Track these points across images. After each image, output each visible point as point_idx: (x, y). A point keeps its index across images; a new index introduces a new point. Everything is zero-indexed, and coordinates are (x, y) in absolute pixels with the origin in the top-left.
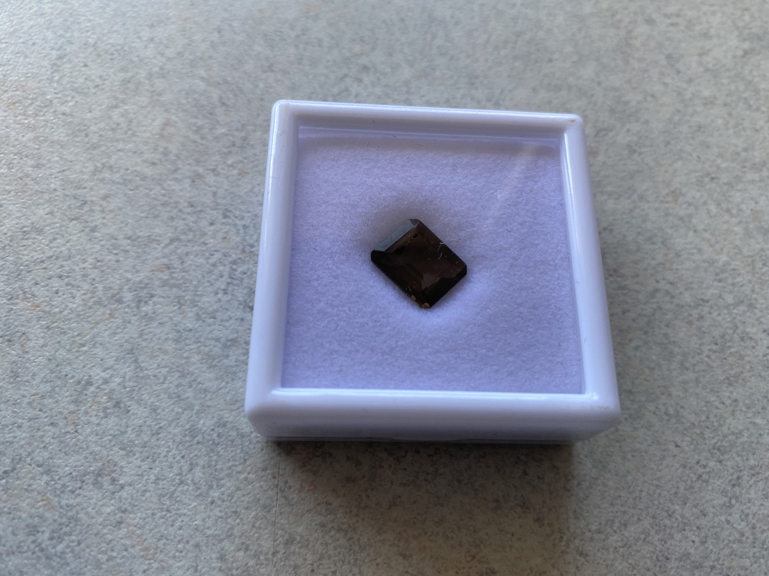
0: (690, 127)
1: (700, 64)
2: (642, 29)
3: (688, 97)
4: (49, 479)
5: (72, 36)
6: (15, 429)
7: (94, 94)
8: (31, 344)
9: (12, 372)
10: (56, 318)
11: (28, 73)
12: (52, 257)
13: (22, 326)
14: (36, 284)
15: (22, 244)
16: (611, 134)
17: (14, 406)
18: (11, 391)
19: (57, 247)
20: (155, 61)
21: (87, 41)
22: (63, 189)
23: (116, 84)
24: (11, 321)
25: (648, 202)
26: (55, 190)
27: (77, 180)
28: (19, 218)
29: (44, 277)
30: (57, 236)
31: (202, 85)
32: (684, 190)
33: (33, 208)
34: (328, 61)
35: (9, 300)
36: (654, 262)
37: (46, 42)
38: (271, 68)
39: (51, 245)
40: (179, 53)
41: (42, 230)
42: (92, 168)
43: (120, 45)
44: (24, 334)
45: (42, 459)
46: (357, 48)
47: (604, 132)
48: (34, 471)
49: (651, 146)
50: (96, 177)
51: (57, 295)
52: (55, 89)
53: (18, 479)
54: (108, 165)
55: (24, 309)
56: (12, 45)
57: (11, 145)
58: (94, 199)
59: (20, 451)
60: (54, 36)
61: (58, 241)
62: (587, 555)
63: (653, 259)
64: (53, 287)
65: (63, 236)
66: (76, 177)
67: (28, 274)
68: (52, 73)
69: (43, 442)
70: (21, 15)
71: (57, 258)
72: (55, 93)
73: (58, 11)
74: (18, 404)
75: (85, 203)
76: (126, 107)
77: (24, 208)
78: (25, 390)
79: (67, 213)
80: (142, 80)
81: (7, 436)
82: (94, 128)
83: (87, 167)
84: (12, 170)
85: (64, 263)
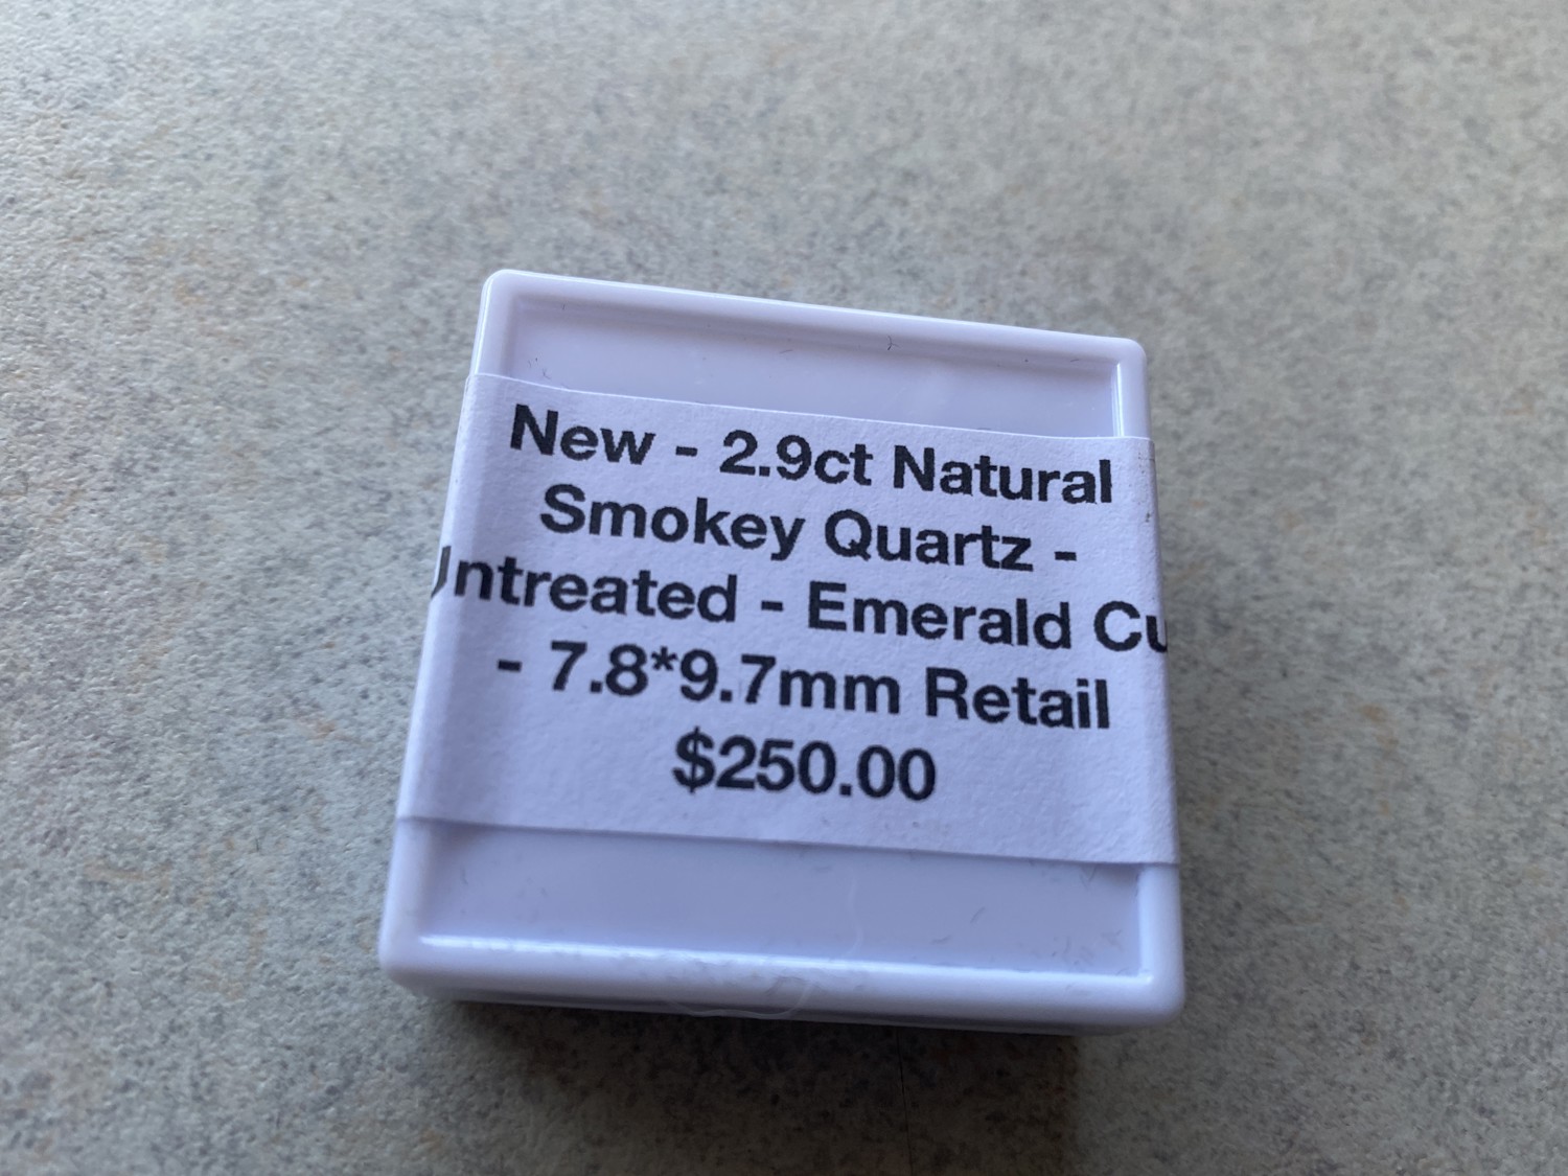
0: (1531, 260)
1: (1528, 134)
2: (1411, 72)
3: (1517, 200)
4: (429, 1094)
5: (289, 137)
6: (334, 996)
7: (361, 258)
8: (330, 812)
9: (304, 875)
10: (375, 750)
11: (209, 223)
12: (339, 619)
13: (305, 774)
14: (317, 681)
15: (268, 597)
16: (1393, 284)
17: (322, 949)
18: (309, 917)
19: (346, 597)
20: (476, 181)
21: (324, 146)
22: (335, 471)
23: (403, 234)
24: (280, 765)
25: (1481, 414)
26: (317, 473)
27: (360, 449)
28: (249, 540)
29: (330, 664)
30: (341, 574)
31: (586, 229)
32: (1542, 386)
33: (278, 515)
34: (832, 165)
35: (265, 720)
36: (1512, 532)
37: (236, 153)
38: (720, 187)
39: (332, 594)
40: (522, 161)
41: (305, 563)
42: (387, 421)
43: (395, 150)
44: (311, 791)
45: (404, 1053)
46: (885, 136)
47: (1379, 282)
48: (393, 1081)
49: (1469, 303)
50: (399, 439)
51: (365, 702)
52: (275, 253)
53: (362, 1102)
54: (420, 411)
55: (301, 737)
56: (160, 162)
57: (203, 382)
58: (405, 486)
59: (356, 1042)
60: (251, 138)
61: (346, 583)
62: (1492, 1112)
63: (1510, 525)
64: (354, 685)
65: (353, 571)
66: (358, 443)
67: (295, 661)
68: (263, 219)
69: (400, 1017)
70: (168, 96)
71: (351, 621)
72: (278, 263)
73: (249, 82)
74: (331, 941)
75: (389, 496)
76: (435, 284)
77: (258, 517)
78: (339, 912)
79: (355, 522)
80: (455, 222)
81: (319, 1013)
82: (373, 333)
83: (376, 420)
84: (217, 437)
85: (366, 630)
